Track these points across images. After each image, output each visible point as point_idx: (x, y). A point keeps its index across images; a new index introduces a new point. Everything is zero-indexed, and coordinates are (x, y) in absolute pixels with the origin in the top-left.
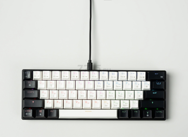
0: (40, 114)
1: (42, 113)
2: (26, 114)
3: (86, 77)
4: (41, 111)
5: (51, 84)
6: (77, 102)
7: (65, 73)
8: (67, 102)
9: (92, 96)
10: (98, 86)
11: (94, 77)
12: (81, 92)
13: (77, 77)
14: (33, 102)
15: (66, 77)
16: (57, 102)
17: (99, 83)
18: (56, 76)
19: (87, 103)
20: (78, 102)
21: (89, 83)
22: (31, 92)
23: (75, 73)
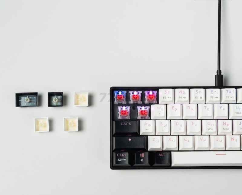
0: (142, 160)
1: (144, 158)
2: (119, 160)
3: (216, 97)
4: (142, 155)
5: (159, 110)
6: (201, 140)
7: (181, 91)
8: (186, 139)
9: (227, 129)
10: (235, 112)
11: (230, 97)
12: (209, 124)
13: (201, 98)
14: (130, 141)
15: (184, 98)
16: (170, 139)
17: (237, 108)
18: (167, 98)
19: (219, 141)
20: (203, 140)
21: (221, 107)
22: (126, 123)
23: (199, 92)
